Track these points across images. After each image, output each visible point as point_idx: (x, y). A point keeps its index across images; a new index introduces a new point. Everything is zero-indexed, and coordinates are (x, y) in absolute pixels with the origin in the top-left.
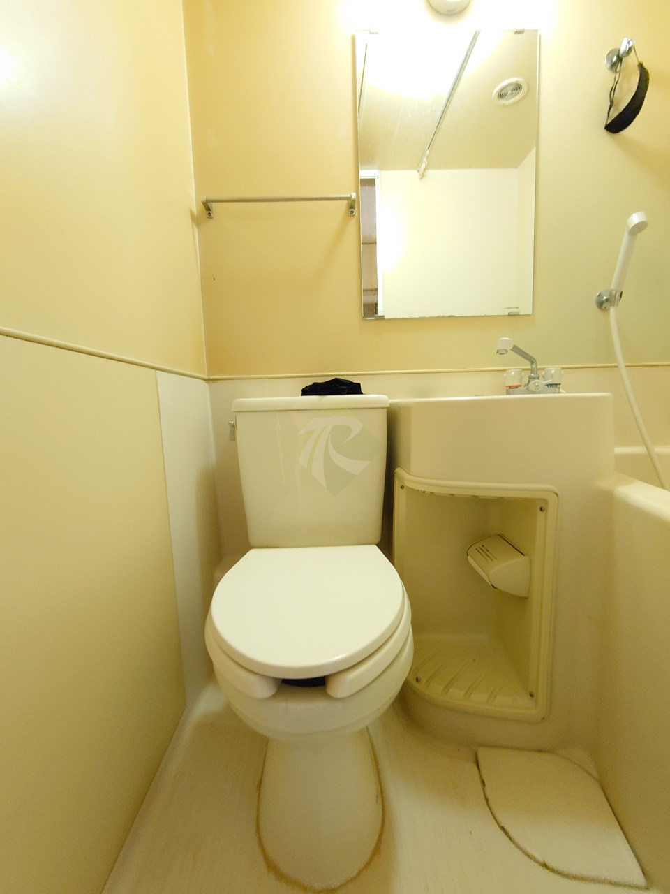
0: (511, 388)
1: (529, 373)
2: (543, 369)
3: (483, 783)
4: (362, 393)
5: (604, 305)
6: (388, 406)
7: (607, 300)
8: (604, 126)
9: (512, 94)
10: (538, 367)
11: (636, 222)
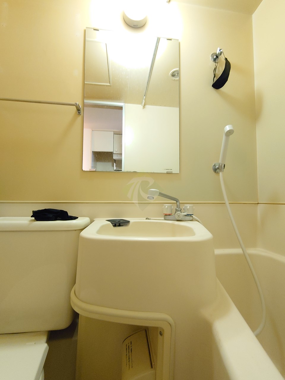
0: (167, 216)
5: (217, 171)
7: (218, 168)
8: (212, 85)
11: (228, 129)
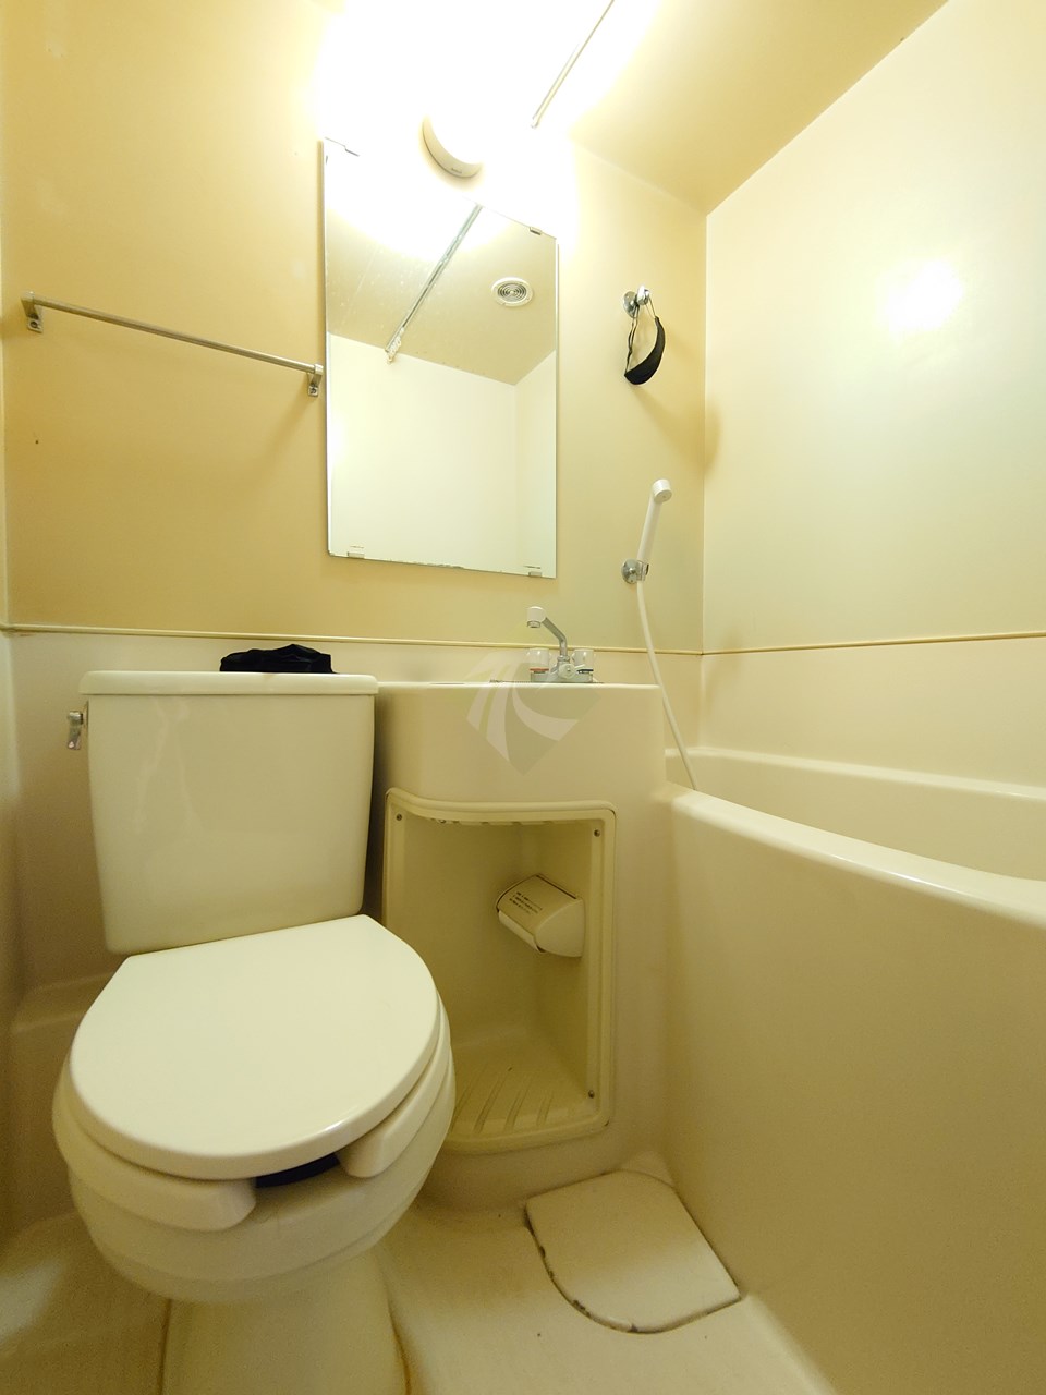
0: (537, 673)
1: (557, 654)
2: (573, 649)
3: (542, 1251)
4: (331, 672)
5: (631, 577)
6: (376, 692)
7: (633, 572)
8: (624, 372)
9: (514, 295)
10: (569, 646)
11: (661, 489)
